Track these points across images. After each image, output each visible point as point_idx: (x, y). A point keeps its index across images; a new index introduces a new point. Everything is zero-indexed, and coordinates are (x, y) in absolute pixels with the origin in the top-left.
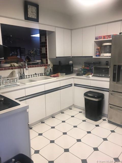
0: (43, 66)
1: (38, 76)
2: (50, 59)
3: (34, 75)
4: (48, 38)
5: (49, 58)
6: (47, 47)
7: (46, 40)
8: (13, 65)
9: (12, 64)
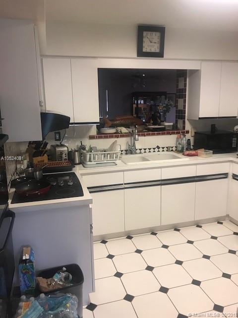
0: (173, 133)
1: (163, 151)
2: (190, 121)
3: (154, 149)
4: (189, 82)
5: (188, 119)
6: (187, 99)
7: (185, 85)
8: (119, 130)
9: (119, 128)
